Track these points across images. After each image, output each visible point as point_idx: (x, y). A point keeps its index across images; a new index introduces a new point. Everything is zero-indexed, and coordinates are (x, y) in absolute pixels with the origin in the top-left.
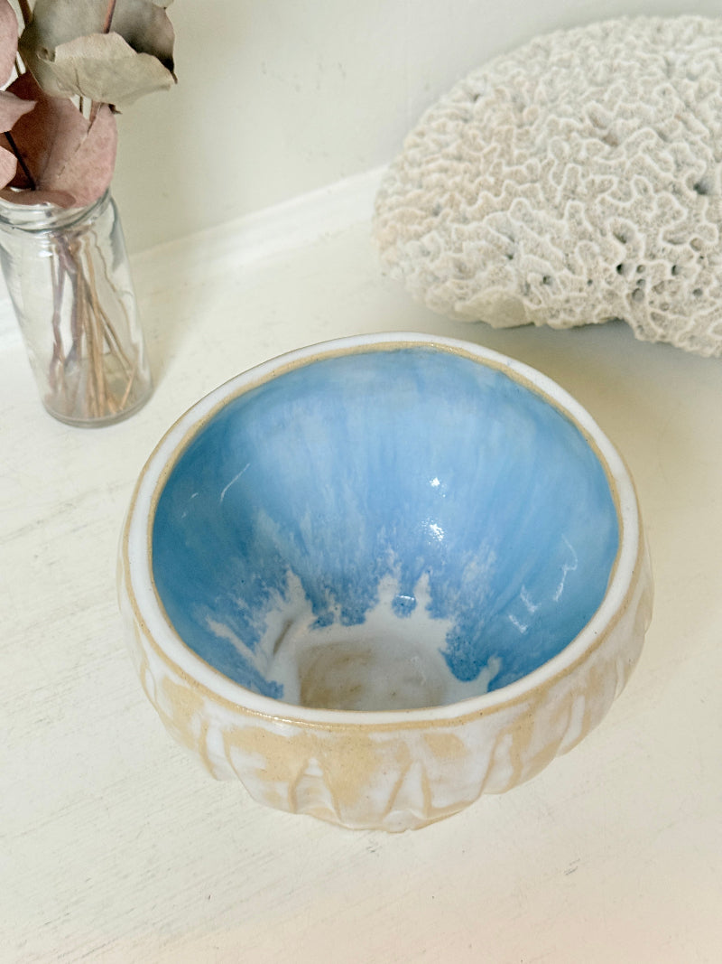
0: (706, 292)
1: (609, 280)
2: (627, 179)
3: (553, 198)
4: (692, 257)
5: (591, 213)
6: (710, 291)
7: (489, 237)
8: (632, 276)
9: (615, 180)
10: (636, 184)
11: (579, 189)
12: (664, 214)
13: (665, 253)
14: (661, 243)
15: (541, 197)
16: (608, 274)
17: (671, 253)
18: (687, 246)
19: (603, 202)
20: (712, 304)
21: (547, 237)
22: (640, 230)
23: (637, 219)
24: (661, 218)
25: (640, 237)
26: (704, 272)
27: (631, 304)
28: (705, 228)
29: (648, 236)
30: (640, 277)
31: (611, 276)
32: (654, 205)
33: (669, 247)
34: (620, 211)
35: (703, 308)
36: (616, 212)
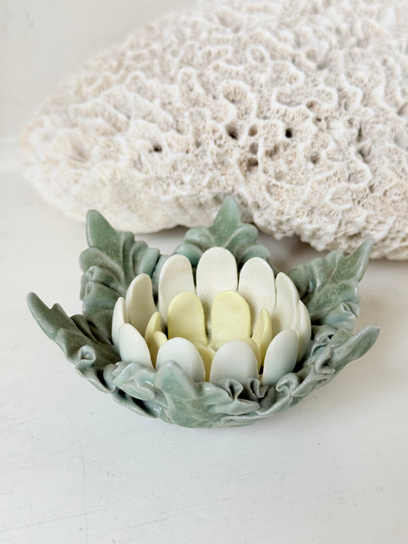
0: (323, 155)
1: (218, 142)
2: (244, 49)
3: (169, 70)
4: (307, 117)
5: (204, 79)
6: (328, 154)
7: (106, 114)
8: (244, 139)
9: (231, 49)
10: (253, 53)
11: (195, 60)
12: (279, 78)
13: (279, 115)
14: (275, 105)
15: (157, 70)
16: (217, 135)
17: (285, 115)
18: (303, 107)
19: (216, 68)
20: (330, 168)
21: (157, 102)
22: (253, 91)
23: (251, 82)
24: (275, 81)
25: (252, 98)
26: (321, 134)
27: (245, 176)
28: (323, 91)
29: (262, 97)
30: (252, 140)
31: (221, 138)
32: (269, 70)
33: (283, 108)
34: (233, 74)
35: (320, 172)
36: (230, 75)
